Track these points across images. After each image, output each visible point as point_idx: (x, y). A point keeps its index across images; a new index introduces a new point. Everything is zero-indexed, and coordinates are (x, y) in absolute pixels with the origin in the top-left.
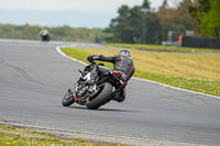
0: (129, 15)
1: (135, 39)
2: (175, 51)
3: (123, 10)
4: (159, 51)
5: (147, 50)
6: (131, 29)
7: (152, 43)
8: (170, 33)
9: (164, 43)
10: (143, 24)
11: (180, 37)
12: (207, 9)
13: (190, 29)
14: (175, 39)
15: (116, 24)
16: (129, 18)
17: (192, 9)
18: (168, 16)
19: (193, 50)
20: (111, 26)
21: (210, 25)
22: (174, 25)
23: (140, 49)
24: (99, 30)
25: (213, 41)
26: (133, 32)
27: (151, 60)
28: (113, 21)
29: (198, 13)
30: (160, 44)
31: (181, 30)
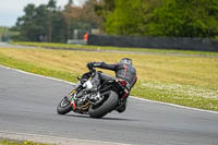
0: (35, 13)
1: (41, 37)
2: (80, 49)
3: (29, 9)
4: (65, 49)
5: (53, 48)
6: (37, 27)
7: (58, 41)
8: (76, 32)
9: (69, 41)
10: (48, 23)
11: (86, 36)
12: (112, 8)
13: (96, 28)
14: (80, 37)
15: (22, 22)
16: (35, 17)
17: (97, 8)
18: (73, 15)
19: (99, 48)
20: (17, 24)
21: (115, 24)
22: (79, 24)
23: (47, 48)
24: (5, 28)
25: (118, 39)
26: (39, 30)
27: (58, 58)
28: (19, 19)
29: (104, 12)
30: (66, 42)
31: (87, 29)
